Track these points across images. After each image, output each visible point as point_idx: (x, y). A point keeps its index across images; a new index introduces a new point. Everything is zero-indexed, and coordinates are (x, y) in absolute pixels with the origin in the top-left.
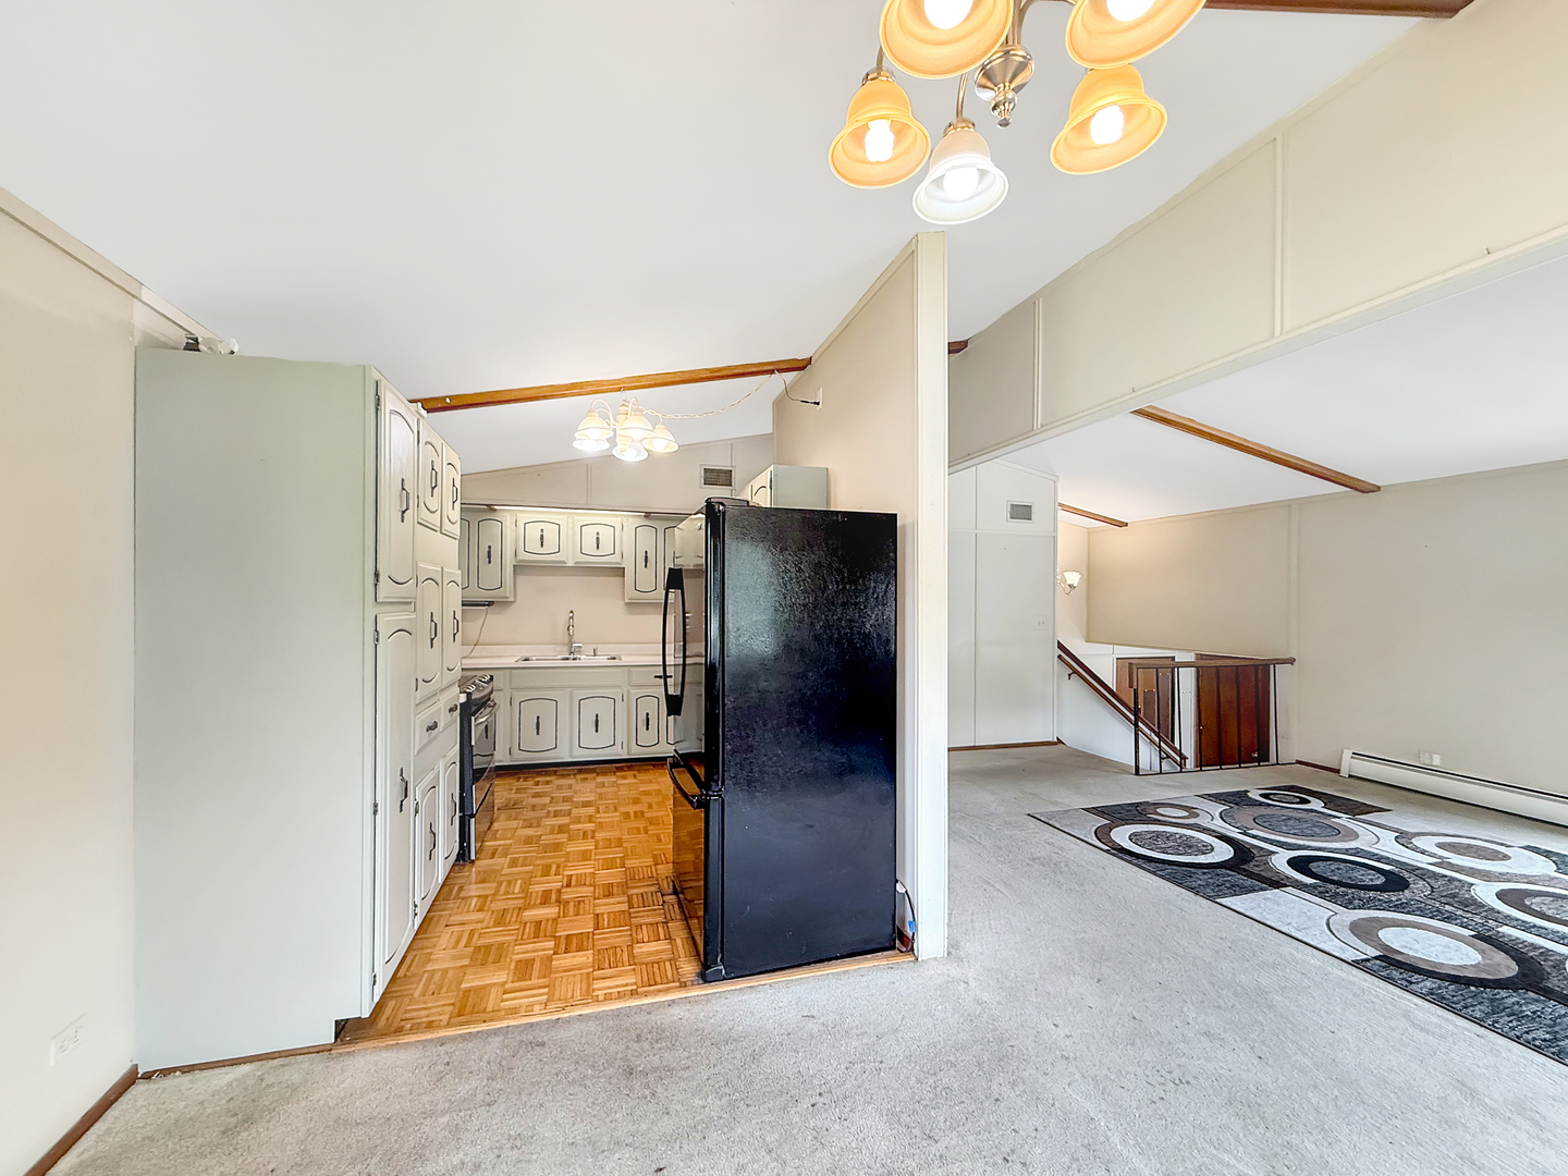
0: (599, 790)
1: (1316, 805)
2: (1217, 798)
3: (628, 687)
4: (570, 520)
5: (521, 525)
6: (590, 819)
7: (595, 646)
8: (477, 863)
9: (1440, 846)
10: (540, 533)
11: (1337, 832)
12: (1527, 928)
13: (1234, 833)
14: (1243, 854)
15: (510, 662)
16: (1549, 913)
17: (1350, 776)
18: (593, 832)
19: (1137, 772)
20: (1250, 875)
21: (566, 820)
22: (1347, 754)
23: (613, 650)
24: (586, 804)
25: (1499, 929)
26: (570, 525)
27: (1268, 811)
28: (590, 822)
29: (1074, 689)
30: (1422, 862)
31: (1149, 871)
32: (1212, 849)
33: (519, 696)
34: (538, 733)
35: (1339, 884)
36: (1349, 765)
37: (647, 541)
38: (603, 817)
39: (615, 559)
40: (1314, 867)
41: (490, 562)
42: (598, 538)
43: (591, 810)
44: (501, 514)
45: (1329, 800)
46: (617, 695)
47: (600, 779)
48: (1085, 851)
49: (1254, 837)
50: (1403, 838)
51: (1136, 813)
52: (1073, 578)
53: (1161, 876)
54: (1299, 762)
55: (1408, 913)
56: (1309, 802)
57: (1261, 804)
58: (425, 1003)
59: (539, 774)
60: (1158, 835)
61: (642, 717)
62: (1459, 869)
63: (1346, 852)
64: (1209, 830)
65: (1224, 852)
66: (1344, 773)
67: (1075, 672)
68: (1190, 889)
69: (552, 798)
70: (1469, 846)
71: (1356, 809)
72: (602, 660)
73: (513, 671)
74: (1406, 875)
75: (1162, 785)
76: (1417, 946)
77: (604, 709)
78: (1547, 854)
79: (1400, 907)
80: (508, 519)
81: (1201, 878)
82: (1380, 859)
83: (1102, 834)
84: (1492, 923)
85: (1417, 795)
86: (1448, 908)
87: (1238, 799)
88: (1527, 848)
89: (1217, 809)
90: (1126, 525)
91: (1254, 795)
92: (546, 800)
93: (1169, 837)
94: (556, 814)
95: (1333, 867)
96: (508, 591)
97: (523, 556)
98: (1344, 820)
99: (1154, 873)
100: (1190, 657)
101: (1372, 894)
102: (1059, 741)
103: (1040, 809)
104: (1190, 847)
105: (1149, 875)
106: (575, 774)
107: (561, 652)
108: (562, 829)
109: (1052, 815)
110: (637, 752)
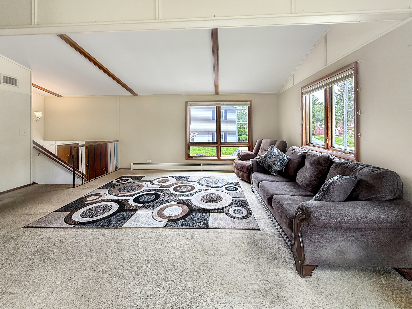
2: (105, 187)
9: (158, 182)
11: (139, 187)
12: (182, 196)
13: (115, 198)
14: (121, 204)
16: (182, 190)
17: (133, 170)
19: (74, 187)
20: (127, 211)
22: (132, 164)
25: (179, 199)
27: (121, 186)
30: (158, 187)
31: (94, 228)
32: (112, 207)
35: (148, 202)
36: (133, 167)
40: (140, 199)
45: (134, 178)
48: (63, 233)
49: (121, 196)
50: (151, 182)
51: (80, 203)
52: (39, 115)
54: (120, 169)
56: (128, 180)
62: (164, 186)
63: (144, 191)
64: (108, 200)
67: (42, 152)
68: (112, 227)
70: (162, 180)
71: (139, 178)
76: (172, 213)
78: (173, 177)
79: (162, 203)
81: (113, 221)
82: (151, 190)
83: (68, 220)
85: (147, 171)
86: (169, 198)
87: (110, 186)
88: (170, 177)
89: (106, 191)
91: (114, 182)
93: (95, 208)
95: (144, 197)
98: (138, 182)
99: (97, 228)
100: (84, 143)
101: (155, 202)
102: (34, 183)
104: (105, 209)
109: (39, 221)
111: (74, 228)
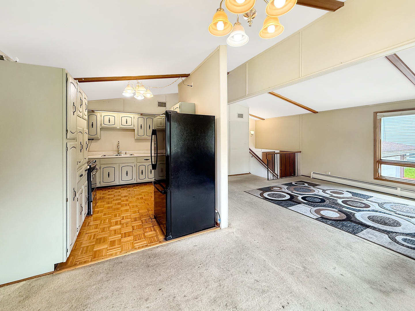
0: (129, 192)
1: (306, 185)
2: (286, 184)
3: (137, 163)
4: (118, 115)
5: (103, 116)
6: (127, 200)
7: (126, 151)
8: (93, 215)
9: (331, 192)
10: (109, 119)
11: (311, 191)
12: (348, 208)
13: (290, 192)
14: (292, 197)
15: (100, 156)
16: (351, 205)
17: (313, 178)
18: (129, 204)
19: (268, 180)
20: (294, 202)
21: (120, 201)
22: (312, 173)
23: (131, 152)
24: (125, 196)
25: (343, 209)
26: (118, 117)
27: (296, 187)
28: (127, 201)
29: (253, 160)
30: (328, 196)
31: (272, 202)
32: (286, 196)
33: (103, 166)
34: (109, 177)
35: (312, 202)
36: (313, 175)
37: (141, 121)
38: (130, 200)
39: (132, 126)
40: (307, 199)
41: (92, 127)
42: (127, 121)
43: (126, 198)
44: (95, 113)
45: (309, 184)
46: (133, 165)
47: (128, 189)
48: (258, 199)
49: (294, 193)
50: (324, 191)
51: (269, 189)
52: (252, 132)
53: (275, 204)
54: (302, 175)
55: (325, 207)
56: (305, 184)
57: (295, 185)
58: (83, 256)
59: (109, 189)
60: (274, 194)
61: (141, 171)
62: (335, 197)
63: (313, 195)
64: (285, 192)
65: (288, 197)
66: (311, 177)
67: (253, 156)
68: (281, 206)
69: (114, 195)
70: (336, 192)
71: (314, 185)
72: (128, 155)
73: (100, 159)
74: (325, 199)
75: (274, 182)
76: (328, 214)
77: (129, 170)
78: (350, 192)
79: (324, 206)
80: (98, 115)
81: (284, 203)
82: (319, 196)
83: (261, 195)
84: (341, 208)
85: (325, 181)
86: (333, 205)
87: (290, 185)
88: (347, 191)
89: (286, 187)
90: (264, 119)
91: (293, 183)
92: (113, 196)
93: (276, 194)
94: (117, 200)
95: (310, 198)
96: (98, 136)
97: (103, 125)
98: (312, 188)
99: (273, 203)
100: (278, 152)
101: (318, 204)
102: (250, 173)
103: (247, 190)
104: (281, 196)
105: (272, 203)
106: (120, 188)
107: (115, 153)
108: (119, 204)
109: (250, 191)
110: (139, 181)
111: (263, 199)
